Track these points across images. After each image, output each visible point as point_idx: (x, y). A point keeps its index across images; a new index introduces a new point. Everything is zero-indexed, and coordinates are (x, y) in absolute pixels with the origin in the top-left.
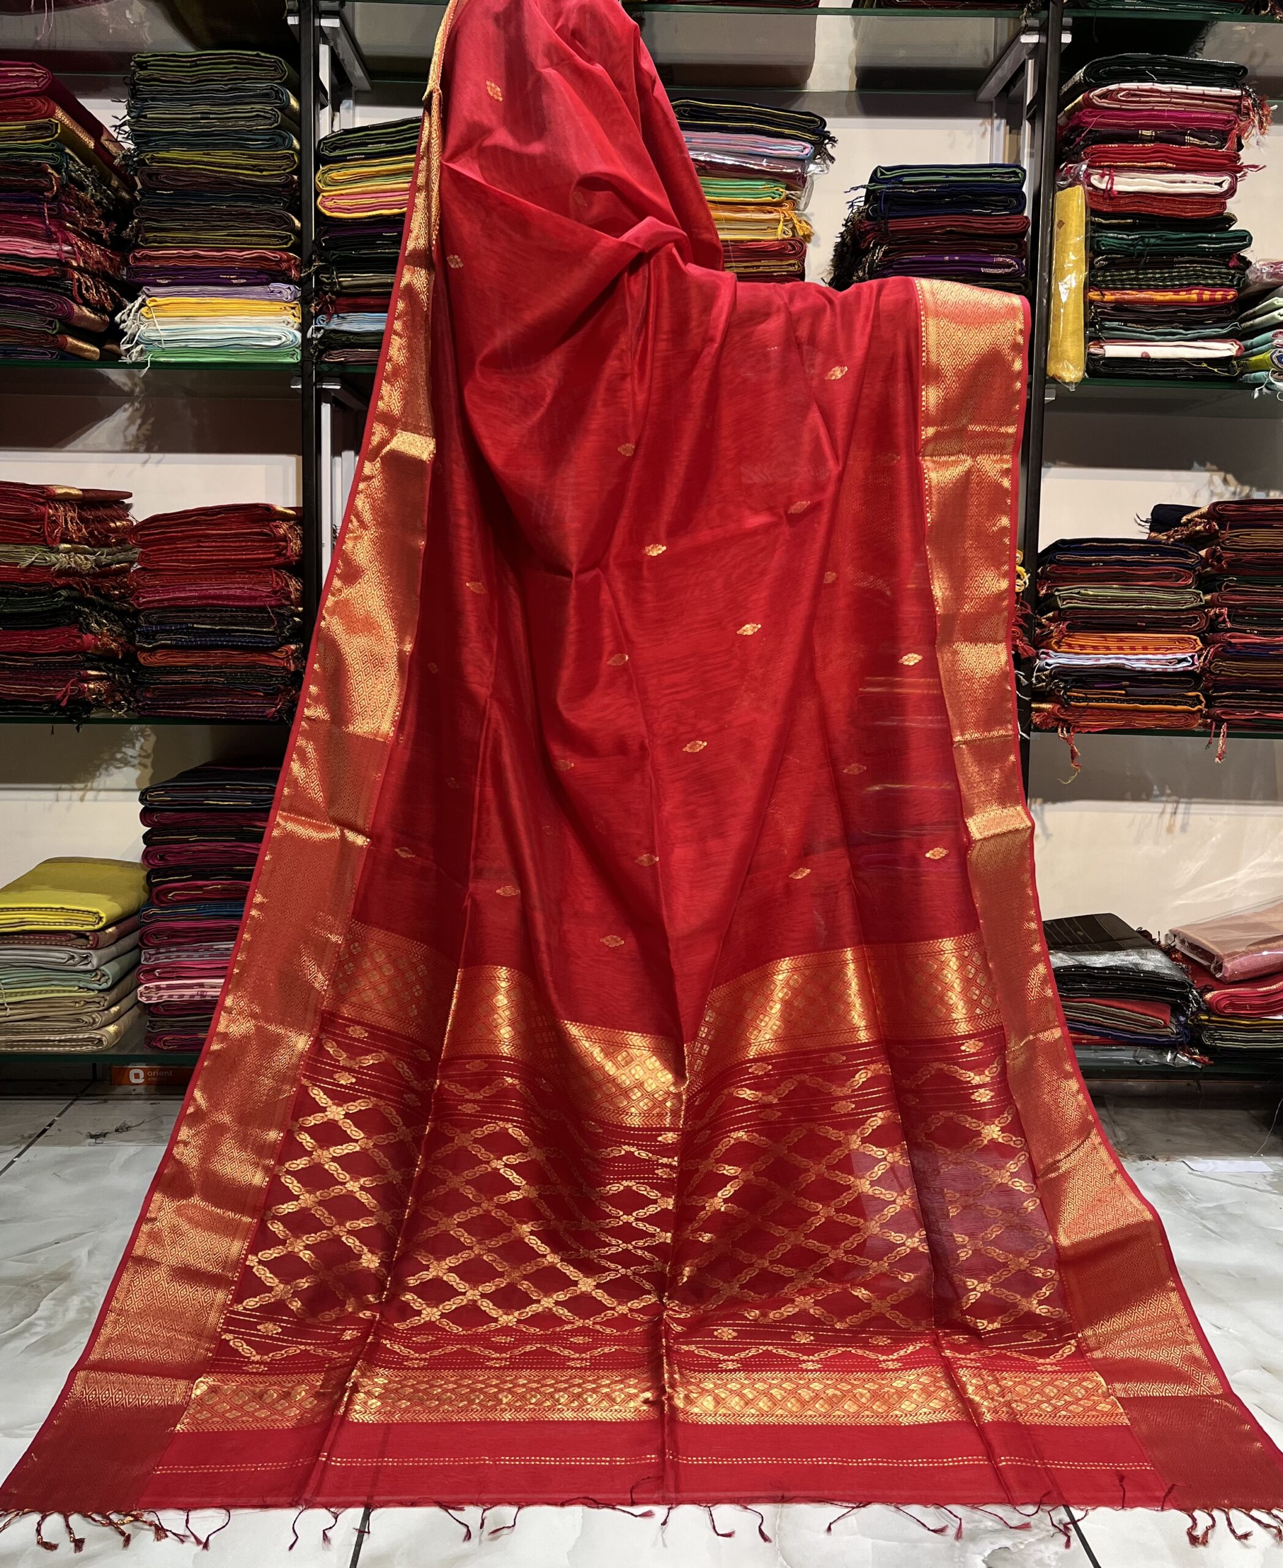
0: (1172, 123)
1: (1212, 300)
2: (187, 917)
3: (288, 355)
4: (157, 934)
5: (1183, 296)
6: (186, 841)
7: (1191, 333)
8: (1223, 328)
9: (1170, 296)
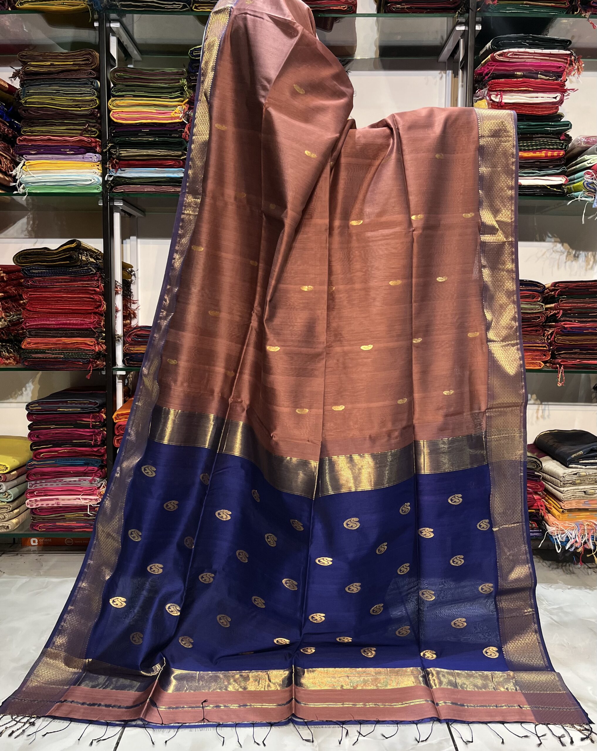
0: (531, 68)
1: (553, 156)
2: (50, 465)
3: (95, 189)
4: (35, 474)
5: (538, 154)
6: (50, 428)
7: (542, 173)
8: (558, 170)
9: (531, 154)
